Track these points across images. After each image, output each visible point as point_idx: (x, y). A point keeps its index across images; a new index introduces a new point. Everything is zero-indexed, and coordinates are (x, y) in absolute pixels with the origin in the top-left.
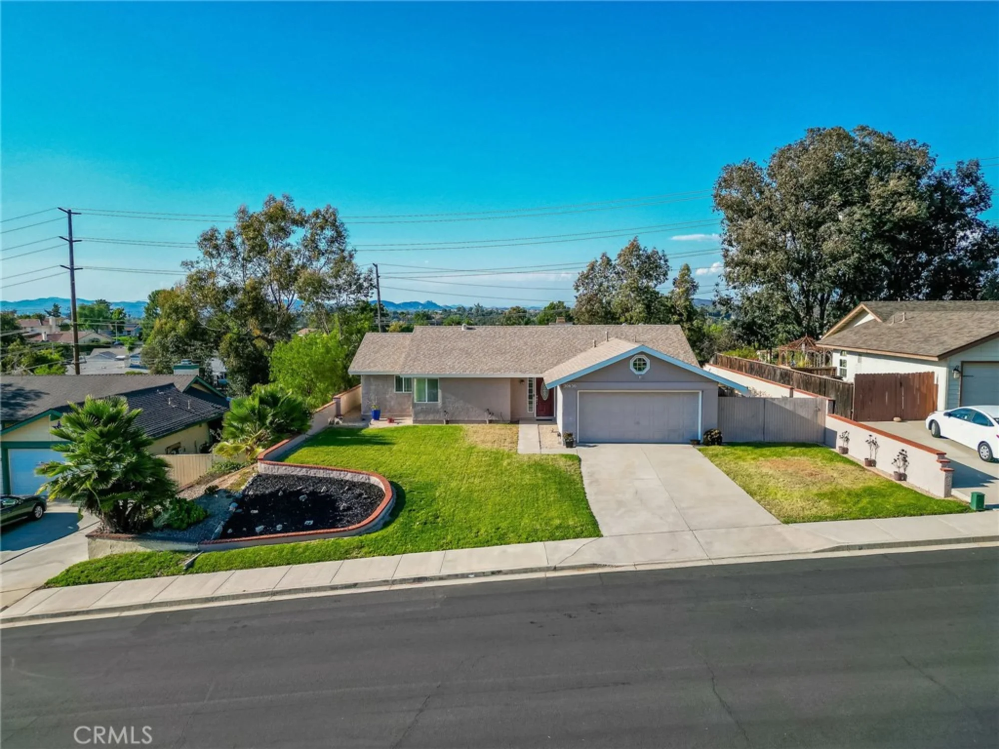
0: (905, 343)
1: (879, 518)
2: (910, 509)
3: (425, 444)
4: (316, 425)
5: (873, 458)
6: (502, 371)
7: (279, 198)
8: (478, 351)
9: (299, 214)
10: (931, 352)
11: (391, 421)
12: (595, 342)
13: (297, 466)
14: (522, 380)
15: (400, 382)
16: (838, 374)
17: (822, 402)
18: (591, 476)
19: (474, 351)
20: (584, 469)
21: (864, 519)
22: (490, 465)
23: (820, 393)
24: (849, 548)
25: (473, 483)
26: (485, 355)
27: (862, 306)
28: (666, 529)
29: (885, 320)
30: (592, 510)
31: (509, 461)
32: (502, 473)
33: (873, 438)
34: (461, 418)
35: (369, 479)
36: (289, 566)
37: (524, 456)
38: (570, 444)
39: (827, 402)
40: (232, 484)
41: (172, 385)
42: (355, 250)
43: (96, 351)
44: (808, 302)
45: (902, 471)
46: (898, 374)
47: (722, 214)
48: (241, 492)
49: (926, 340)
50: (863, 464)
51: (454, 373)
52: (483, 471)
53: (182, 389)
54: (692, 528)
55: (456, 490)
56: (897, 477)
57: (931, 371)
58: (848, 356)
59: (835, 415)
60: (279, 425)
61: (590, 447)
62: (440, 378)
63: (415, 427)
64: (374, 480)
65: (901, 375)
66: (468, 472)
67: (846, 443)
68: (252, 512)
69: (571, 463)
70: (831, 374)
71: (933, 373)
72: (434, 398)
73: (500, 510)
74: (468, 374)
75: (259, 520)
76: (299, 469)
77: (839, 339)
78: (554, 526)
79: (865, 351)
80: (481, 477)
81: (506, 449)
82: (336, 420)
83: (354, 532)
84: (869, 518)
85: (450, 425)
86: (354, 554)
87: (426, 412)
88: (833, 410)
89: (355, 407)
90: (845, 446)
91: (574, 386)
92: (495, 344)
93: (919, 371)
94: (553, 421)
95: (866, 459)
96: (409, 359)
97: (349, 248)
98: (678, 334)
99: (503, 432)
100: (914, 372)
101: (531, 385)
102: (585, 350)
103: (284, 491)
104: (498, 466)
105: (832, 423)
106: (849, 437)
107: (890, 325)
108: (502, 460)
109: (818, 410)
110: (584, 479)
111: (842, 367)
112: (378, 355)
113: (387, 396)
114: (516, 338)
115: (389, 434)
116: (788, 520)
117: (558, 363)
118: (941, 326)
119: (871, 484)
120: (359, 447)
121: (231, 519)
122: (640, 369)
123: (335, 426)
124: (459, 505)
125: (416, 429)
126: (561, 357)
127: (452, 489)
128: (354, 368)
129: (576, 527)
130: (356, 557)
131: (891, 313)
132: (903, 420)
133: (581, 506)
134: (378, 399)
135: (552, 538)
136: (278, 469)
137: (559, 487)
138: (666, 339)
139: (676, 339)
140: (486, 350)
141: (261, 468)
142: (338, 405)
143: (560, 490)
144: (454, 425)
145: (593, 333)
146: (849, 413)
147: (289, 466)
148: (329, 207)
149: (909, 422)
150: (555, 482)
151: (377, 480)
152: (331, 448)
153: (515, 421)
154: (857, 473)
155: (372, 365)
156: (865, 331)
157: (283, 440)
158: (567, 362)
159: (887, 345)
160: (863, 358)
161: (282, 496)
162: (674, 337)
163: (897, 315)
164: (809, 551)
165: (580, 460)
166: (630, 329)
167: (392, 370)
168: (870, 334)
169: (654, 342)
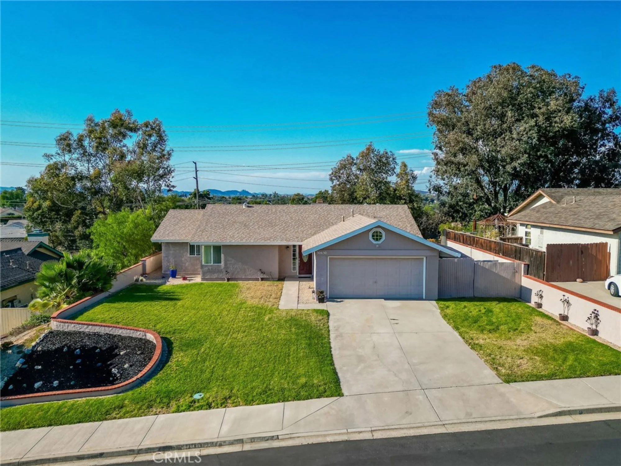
0: (581, 220)
1: (588, 376)
2: (613, 368)
3: (205, 300)
4: (117, 284)
5: (566, 314)
6: (272, 240)
7: (123, 112)
8: (254, 224)
9: (133, 123)
10: (606, 227)
11: (185, 279)
12: (343, 218)
13: (84, 324)
14: (287, 247)
15: (193, 249)
16: (524, 242)
17: (519, 266)
18: (337, 330)
19: (251, 224)
20: (331, 324)
21: (575, 377)
22: (253, 320)
23: (515, 258)
24: (570, 413)
25: (236, 338)
26: (259, 227)
27: (540, 191)
28: (400, 388)
29: (558, 202)
30: (336, 366)
31: (270, 316)
32: (262, 328)
33: (566, 298)
34: (239, 277)
35: (145, 335)
36: (50, 428)
37: (283, 311)
38: (321, 300)
39: (523, 265)
40: (26, 340)
41: (20, 249)
42: (173, 150)
43: (10, 222)
44: (495, 190)
45: (594, 327)
46: (580, 244)
47: (435, 127)
48: (30, 348)
49: (598, 217)
50: (558, 319)
51: (233, 241)
52: (247, 326)
53: (26, 253)
54: (424, 387)
55: (219, 345)
56: (590, 332)
57: (604, 242)
58: (532, 229)
59: (528, 276)
60: (85, 284)
61: (337, 302)
62: (223, 245)
63: (201, 284)
64: (150, 337)
65: (582, 245)
66: (234, 326)
67: (540, 300)
68: (36, 367)
69: (320, 318)
70: (519, 243)
71: (606, 243)
72: (218, 260)
73: (255, 367)
74: (244, 242)
75: (39, 376)
76: (86, 326)
77: (525, 216)
78: (300, 386)
79: (548, 225)
80: (244, 332)
81: (270, 305)
82: (141, 278)
83: (120, 390)
84: (579, 376)
85: (230, 282)
86: (114, 415)
87: (212, 271)
88: (527, 272)
89: (158, 267)
90: (540, 302)
91: (325, 253)
92: (268, 218)
93: (596, 242)
94: (311, 279)
95: (560, 314)
96: (199, 230)
97: (168, 149)
98: (405, 212)
99: (270, 288)
100: (592, 242)
101: (294, 251)
102: (336, 223)
103: (69, 347)
104: (260, 321)
105: (526, 282)
106: (543, 295)
107: (564, 205)
108: (264, 315)
109: (515, 271)
110: (331, 333)
111: (527, 237)
112: (177, 226)
113: (183, 259)
114: (284, 215)
115: (179, 290)
116: (509, 379)
117: (315, 234)
118: (607, 207)
119: (569, 339)
120: (149, 303)
121: (15, 375)
122: (377, 240)
123: (139, 283)
124: (219, 362)
125: (202, 286)
126: (318, 229)
127: (216, 345)
128: (156, 237)
129: (320, 386)
130: (115, 418)
131: (562, 197)
132: (584, 281)
133: (326, 362)
134: (175, 262)
135: (298, 397)
136: (68, 326)
137: (308, 342)
138: (397, 215)
139: (405, 216)
140: (260, 223)
141: (54, 325)
142: (144, 266)
143: (309, 345)
144: (233, 282)
145: (342, 211)
146: (542, 275)
147: (77, 323)
148: (156, 119)
149: (589, 282)
150: (306, 337)
151: (152, 336)
152: (125, 304)
153: (282, 279)
154: (554, 327)
155: (171, 234)
156: (545, 210)
157: (86, 297)
158: (322, 233)
159: (567, 221)
160: (545, 231)
161: (66, 352)
162: (402, 213)
163: (566, 199)
164: (533, 415)
165: (328, 315)
166: (370, 208)
167: (186, 238)
168: (550, 213)
169: (387, 218)
